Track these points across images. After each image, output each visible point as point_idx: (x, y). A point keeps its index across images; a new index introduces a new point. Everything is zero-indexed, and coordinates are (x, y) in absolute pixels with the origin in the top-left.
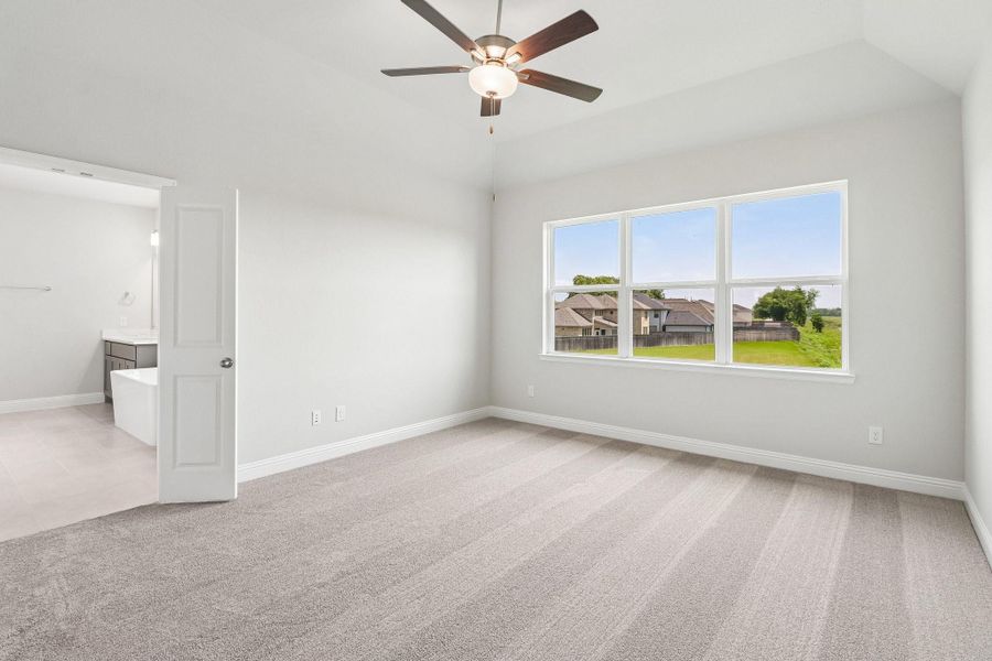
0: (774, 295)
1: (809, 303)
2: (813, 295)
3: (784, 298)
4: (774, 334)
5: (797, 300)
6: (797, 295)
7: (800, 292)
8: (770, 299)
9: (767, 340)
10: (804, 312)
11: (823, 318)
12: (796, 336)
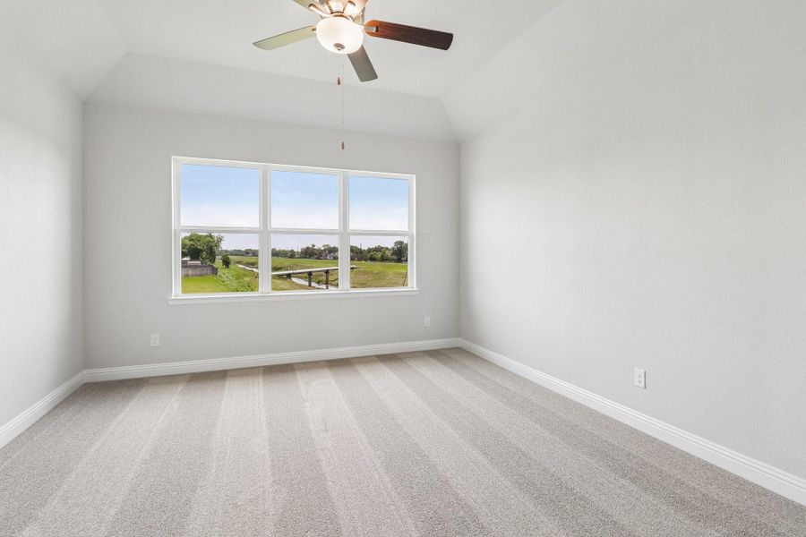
0: (191, 239)
1: (217, 245)
2: (220, 240)
3: (199, 241)
4: (198, 271)
5: (208, 242)
6: (209, 239)
7: (211, 236)
8: (187, 242)
9: (192, 275)
10: (214, 253)
11: (230, 257)
12: (215, 271)
